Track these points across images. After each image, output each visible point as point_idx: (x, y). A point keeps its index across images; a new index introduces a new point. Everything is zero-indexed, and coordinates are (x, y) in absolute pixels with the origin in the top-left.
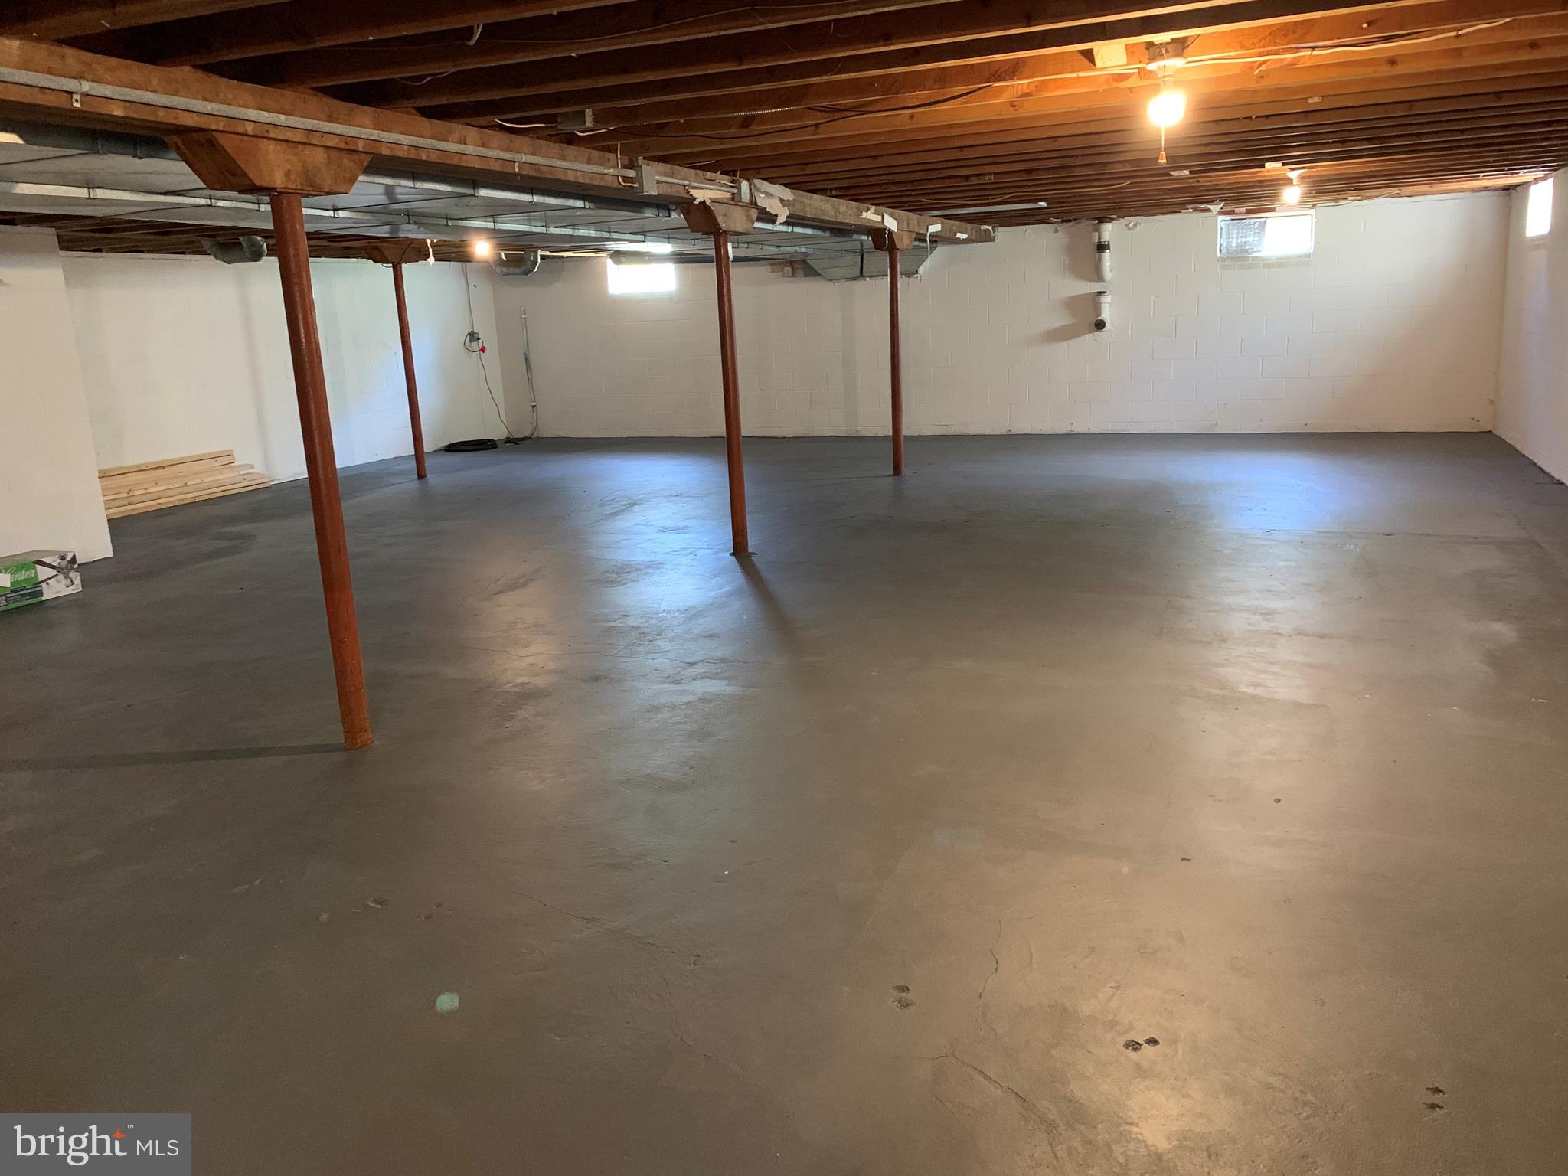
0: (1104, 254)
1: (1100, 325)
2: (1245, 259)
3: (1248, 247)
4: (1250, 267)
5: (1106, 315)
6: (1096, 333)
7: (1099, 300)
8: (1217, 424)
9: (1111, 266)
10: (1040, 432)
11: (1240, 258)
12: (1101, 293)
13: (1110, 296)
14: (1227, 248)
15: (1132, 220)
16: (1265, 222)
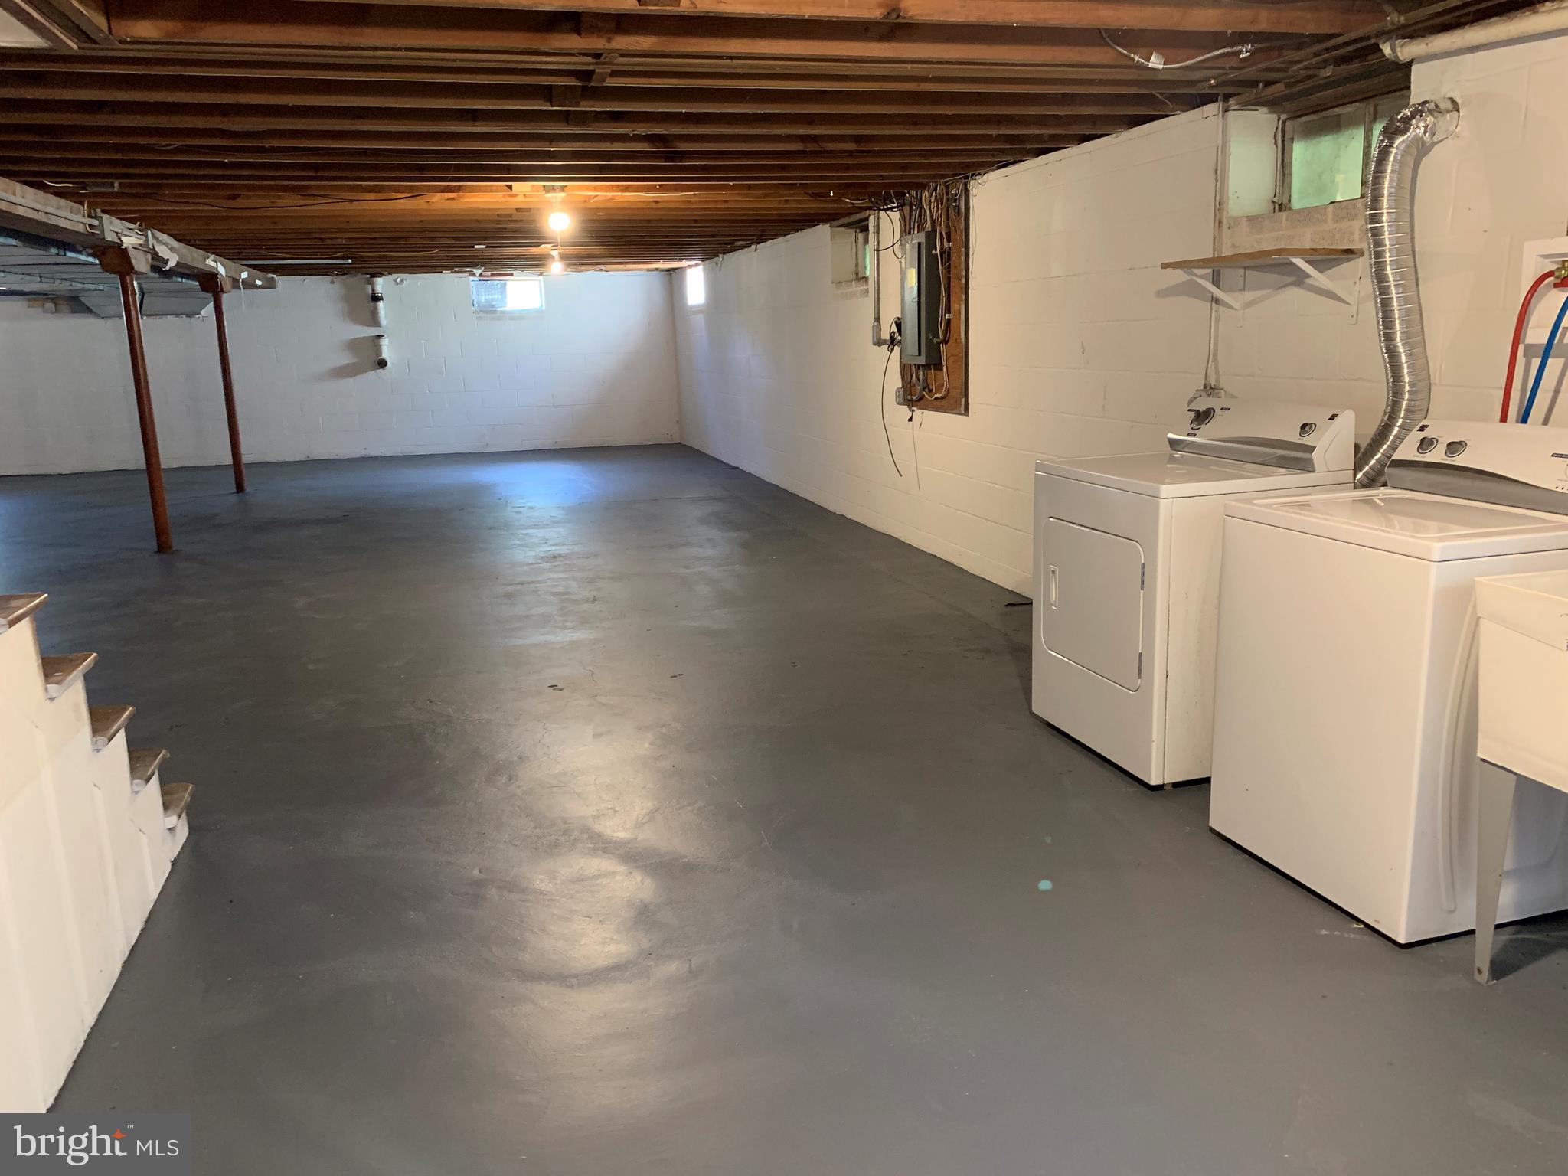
0: (378, 303)
1: (382, 364)
2: (495, 312)
3: (494, 303)
4: (499, 319)
5: (386, 354)
6: (378, 371)
7: (379, 342)
8: (488, 444)
9: (386, 314)
10: (336, 457)
11: (488, 311)
12: (379, 337)
13: (387, 340)
14: (477, 303)
15: (399, 277)
16: (505, 284)
